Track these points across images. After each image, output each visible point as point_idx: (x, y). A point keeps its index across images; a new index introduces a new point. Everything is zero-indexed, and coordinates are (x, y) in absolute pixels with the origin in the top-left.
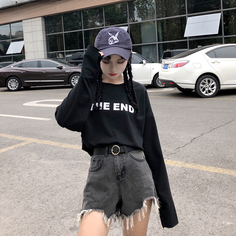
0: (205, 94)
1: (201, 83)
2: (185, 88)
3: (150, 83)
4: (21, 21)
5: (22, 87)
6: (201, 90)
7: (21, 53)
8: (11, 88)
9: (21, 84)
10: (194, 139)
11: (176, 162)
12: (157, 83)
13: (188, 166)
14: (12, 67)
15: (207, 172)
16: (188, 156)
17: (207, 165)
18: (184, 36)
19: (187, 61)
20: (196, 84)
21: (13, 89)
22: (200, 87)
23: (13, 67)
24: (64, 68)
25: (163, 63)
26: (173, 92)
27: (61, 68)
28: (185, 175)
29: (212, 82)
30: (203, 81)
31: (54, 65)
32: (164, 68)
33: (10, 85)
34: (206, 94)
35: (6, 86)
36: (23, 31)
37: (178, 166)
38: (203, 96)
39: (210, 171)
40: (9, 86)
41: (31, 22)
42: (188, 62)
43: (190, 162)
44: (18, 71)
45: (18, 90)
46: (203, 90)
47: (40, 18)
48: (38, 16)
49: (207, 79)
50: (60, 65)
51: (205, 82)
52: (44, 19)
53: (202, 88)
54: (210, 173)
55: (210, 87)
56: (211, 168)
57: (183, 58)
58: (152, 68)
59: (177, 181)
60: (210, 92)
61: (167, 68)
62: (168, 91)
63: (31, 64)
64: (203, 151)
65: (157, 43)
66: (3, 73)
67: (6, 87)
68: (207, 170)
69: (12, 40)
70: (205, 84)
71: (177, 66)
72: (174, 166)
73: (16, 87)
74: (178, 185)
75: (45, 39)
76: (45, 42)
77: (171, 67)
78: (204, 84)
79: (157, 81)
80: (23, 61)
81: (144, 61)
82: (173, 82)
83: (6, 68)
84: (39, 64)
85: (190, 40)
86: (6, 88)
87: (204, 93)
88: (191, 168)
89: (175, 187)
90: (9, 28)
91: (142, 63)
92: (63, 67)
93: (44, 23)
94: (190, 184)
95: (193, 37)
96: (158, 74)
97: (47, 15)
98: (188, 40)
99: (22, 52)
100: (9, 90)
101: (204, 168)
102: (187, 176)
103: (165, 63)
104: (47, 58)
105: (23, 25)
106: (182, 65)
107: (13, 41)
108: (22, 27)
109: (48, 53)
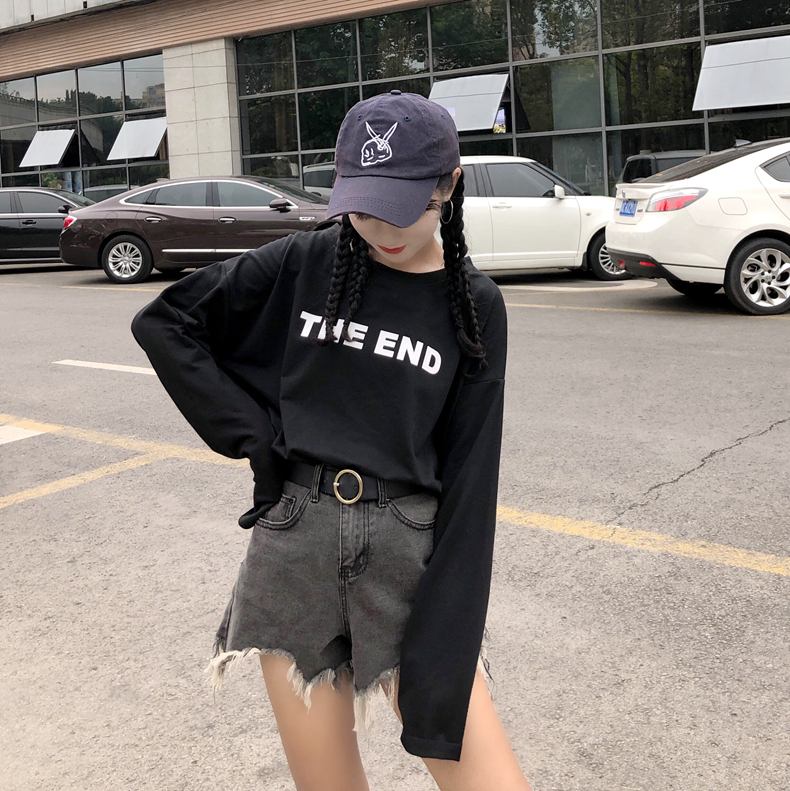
0: (758, 301)
1: (745, 264)
2: (692, 280)
3: (578, 262)
4: (158, 52)
5: (155, 271)
6: (745, 287)
7: (157, 158)
8: (117, 273)
9: (150, 259)
10: (712, 454)
11: (644, 534)
12: (601, 261)
13: (686, 549)
14: (122, 202)
15: (747, 571)
16: (687, 517)
17: (748, 548)
18: (694, 109)
19: (698, 191)
20: (728, 270)
21: (125, 276)
22: (742, 280)
23: (125, 204)
24: (296, 207)
25: (619, 195)
26: (653, 295)
27: (283, 208)
28: (672, 581)
29: (783, 263)
30: (751, 259)
31: (261, 199)
32: (621, 213)
33: (114, 264)
34: (762, 304)
35: (101, 264)
36: (162, 86)
37: (652, 549)
38: (752, 307)
39: (758, 568)
40: (111, 266)
41: (190, 57)
42: (703, 193)
43: (694, 535)
44: (141, 216)
45: (143, 278)
46: (753, 289)
47: (222, 44)
48: (216, 35)
49: (764, 253)
50: (280, 197)
51: (757, 262)
52: (232, 46)
53: (747, 280)
54: (758, 576)
55: (774, 277)
56: (764, 557)
57: (686, 180)
58: (583, 214)
59: (646, 602)
60: (774, 294)
61: (632, 215)
62: (638, 290)
63: (185, 195)
64: (739, 497)
65: (604, 129)
66: (95, 220)
67: (100, 268)
68: (749, 566)
69: (129, 115)
70: (759, 268)
71: (665, 207)
72: (636, 547)
73: (133, 270)
74: (646, 617)
75: (236, 113)
76: (236, 122)
77: (647, 211)
78: (754, 268)
79: (601, 255)
80: (161, 184)
81: (559, 190)
82: (653, 261)
83: (103, 206)
84: (212, 195)
85: (712, 120)
86: (101, 273)
87: (754, 298)
88: (695, 556)
89: (635, 623)
90: (120, 74)
91: (551, 194)
92: (289, 205)
93: (233, 59)
94: (687, 614)
95: (723, 111)
96: (602, 231)
97: (242, 34)
98: (705, 121)
99: (158, 154)
100: (112, 280)
101: (738, 558)
102: (681, 586)
103: (628, 197)
104: (240, 174)
105: (166, 64)
106: (681, 203)
107: (132, 117)
108: (161, 70)
109: (243, 159)
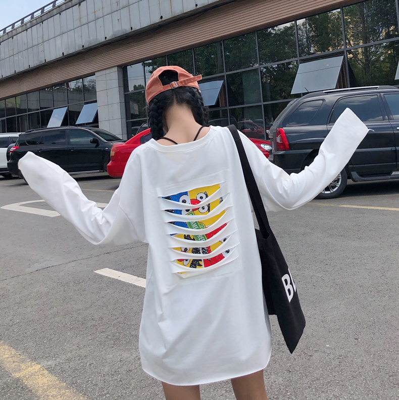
4: (93, 74)
47: (116, 69)
48: (114, 65)
52: (121, 70)
90: (82, 84)
93: (121, 76)
105: (97, 79)
109: (127, 122)
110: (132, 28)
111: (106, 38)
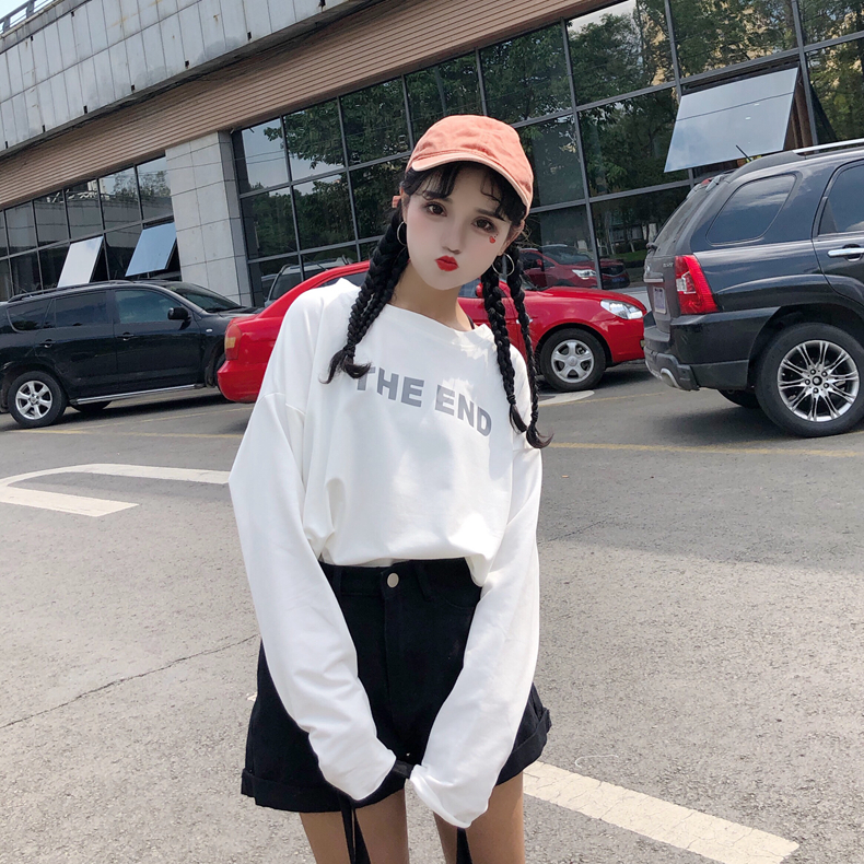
4: (160, 154)
41: (189, 155)
47: (215, 138)
48: (209, 129)
52: (227, 139)
93: (230, 153)
109: (249, 265)
110: (249, 35)
111: (187, 63)
